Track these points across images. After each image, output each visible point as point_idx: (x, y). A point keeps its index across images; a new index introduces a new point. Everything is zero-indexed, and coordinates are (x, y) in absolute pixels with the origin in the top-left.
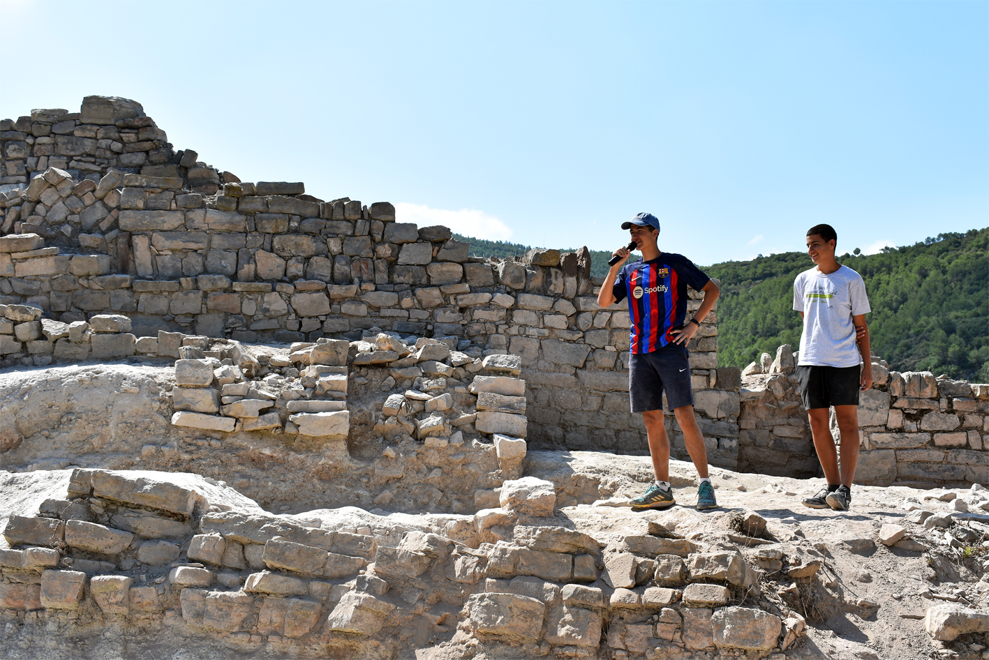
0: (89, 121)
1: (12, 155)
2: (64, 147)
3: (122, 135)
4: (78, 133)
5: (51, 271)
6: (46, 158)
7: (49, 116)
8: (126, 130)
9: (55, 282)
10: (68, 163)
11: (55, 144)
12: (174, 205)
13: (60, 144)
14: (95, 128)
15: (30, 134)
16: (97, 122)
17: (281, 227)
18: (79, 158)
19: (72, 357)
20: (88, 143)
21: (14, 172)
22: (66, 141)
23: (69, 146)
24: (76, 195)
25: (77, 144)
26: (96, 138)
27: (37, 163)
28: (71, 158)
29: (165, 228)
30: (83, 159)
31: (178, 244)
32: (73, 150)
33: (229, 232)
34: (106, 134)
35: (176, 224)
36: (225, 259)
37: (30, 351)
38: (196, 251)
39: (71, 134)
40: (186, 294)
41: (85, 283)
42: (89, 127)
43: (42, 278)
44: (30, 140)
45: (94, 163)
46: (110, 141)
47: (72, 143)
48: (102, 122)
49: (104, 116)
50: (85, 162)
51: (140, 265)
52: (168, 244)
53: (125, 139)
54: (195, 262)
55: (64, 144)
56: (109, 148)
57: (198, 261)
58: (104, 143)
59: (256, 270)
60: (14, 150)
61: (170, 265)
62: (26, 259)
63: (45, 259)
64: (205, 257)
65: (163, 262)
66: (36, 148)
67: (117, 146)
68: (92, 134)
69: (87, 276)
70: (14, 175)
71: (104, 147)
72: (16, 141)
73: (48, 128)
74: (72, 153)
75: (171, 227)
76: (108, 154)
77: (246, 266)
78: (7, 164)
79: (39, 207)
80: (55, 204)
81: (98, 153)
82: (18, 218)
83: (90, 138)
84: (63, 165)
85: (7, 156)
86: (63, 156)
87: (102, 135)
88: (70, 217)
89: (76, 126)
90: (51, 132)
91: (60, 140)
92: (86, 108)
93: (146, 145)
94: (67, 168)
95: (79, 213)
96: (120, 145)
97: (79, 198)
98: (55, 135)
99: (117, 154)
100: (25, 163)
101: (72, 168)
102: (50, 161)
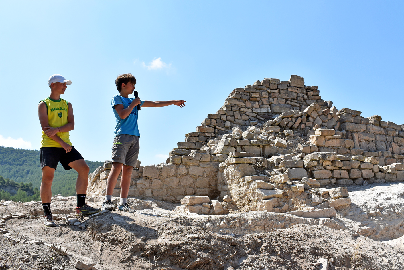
0: (294, 85)
1: (264, 96)
2: (284, 95)
3: (308, 92)
4: (290, 90)
5: (339, 145)
6: (277, 99)
7: (276, 82)
8: (309, 91)
9: (339, 150)
10: (286, 102)
11: (280, 93)
12: (362, 122)
13: (282, 94)
14: (297, 88)
15: (269, 88)
16: (297, 86)
17: (394, 134)
18: (291, 100)
19: (391, 180)
20: (294, 94)
21: (266, 103)
22: (285, 92)
23: (287, 95)
25: (290, 94)
26: (297, 93)
27: (273, 100)
28: (287, 100)
29: (361, 131)
30: (293, 101)
31: (367, 138)
32: (288, 96)
33: (380, 134)
34: (302, 91)
35: (364, 130)
36: (383, 145)
37: (377, 177)
38: (372, 141)
39: (287, 90)
40: (380, 158)
41: (348, 151)
42: (294, 88)
43: (335, 148)
44: (269, 91)
45: (296, 103)
46: (303, 94)
47: (288, 93)
48: (299, 86)
49: (298, 84)
50: (293, 102)
51: (356, 145)
52: (364, 137)
53: (309, 94)
54: (372, 145)
55: (284, 93)
56: (303, 97)
57: (374, 145)
58: (300, 95)
59: (392, 150)
60: (265, 94)
61: (365, 146)
62: (329, 139)
63: (336, 140)
64: (375, 143)
65: (362, 144)
66: (272, 94)
68: (296, 91)
69: (349, 148)
70: (265, 105)
71: (301, 96)
72: (264, 90)
73: (276, 86)
74: (288, 98)
75: (363, 131)
76: (302, 100)
77: (390, 148)
78: (263, 100)
79: (310, 118)
80: (317, 117)
81: (298, 99)
82: (301, 122)
83: (294, 92)
84: (284, 103)
85: (262, 96)
86: (283, 98)
87: (300, 92)
88: (323, 124)
89: (288, 87)
90: (277, 88)
91: (282, 92)
92: (293, 80)
93: (317, 97)
94: (286, 104)
95: (326, 122)
96: (307, 96)
97: (325, 116)
98: (279, 89)
99: (305, 100)
100: (269, 100)
101: (288, 104)
102: (279, 100)
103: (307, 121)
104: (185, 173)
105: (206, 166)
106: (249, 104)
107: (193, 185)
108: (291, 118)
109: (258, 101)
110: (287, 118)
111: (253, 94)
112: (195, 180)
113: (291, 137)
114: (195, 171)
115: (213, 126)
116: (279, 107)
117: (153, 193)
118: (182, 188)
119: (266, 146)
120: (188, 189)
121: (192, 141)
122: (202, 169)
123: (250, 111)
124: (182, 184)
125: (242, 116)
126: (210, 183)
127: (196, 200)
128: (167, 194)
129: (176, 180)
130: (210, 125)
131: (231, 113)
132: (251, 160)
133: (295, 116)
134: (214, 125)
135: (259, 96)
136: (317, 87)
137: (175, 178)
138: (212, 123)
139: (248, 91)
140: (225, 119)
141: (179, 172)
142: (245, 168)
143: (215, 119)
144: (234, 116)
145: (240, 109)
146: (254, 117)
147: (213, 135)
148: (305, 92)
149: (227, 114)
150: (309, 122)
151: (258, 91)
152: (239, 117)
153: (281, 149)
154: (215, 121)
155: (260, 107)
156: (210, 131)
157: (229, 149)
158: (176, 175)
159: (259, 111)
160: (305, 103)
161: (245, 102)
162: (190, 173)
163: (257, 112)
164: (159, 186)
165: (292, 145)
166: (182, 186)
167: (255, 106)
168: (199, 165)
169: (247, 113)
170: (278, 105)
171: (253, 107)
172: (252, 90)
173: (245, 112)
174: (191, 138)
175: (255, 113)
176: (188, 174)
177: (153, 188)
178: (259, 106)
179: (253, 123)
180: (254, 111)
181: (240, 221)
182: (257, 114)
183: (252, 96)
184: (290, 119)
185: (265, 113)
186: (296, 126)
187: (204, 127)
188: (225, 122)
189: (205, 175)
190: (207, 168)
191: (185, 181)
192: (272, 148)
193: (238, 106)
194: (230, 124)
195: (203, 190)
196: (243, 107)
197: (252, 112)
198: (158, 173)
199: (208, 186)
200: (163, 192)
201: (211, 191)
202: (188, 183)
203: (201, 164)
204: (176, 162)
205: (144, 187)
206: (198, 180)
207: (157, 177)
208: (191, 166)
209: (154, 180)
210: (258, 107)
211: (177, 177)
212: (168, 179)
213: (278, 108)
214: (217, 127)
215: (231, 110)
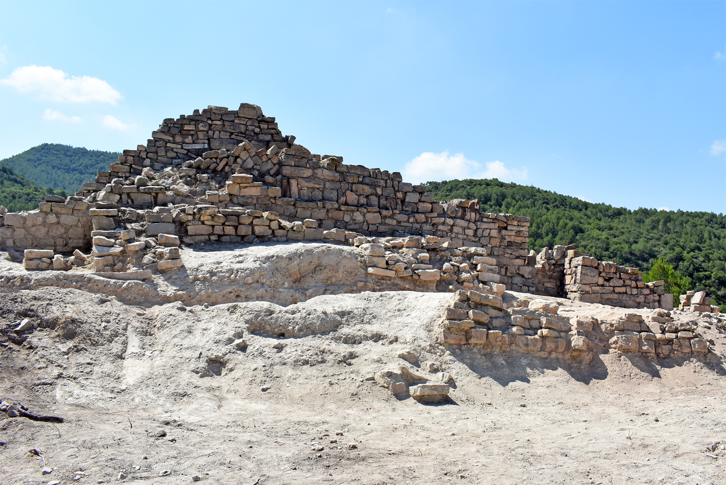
0: (243, 116)
1: (201, 128)
2: (229, 127)
3: (260, 125)
4: (236, 121)
5: (259, 194)
6: (219, 132)
7: (220, 111)
8: (263, 123)
9: (259, 200)
10: (230, 136)
11: (224, 125)
12: (308, 166)
13: (226, 126)
14: (247, 120)
15: (210, 119)
16: (247, 117)
17: (355, 180)
18: (237, 134)
19: (296, 238)
20: (242, 126)
21: (202, 138)
22: (230, 124)
23: (232, 127)
24: (258, 156)
25: (236, 127)
26: (246, 125)
27: (214, 134)
28: (232, 134)
29: (304, 176)
30: (239, 134)
31: (311, 185)
32: (234, 129)
33: (333, 181)
34: (252, 123)
35: (310, 175)
36: (332, 194)
37: (276, 234)
38: (318, 189)
39: (233, 121)
40: (320, 210)
41: (273, 201)
42: (243, 119)
43: (253, 197)
44: (210, 122)
45: (245, 137)
46: (254, 127)
47: (233, 126)
48: (250, 117)
49: (251, 114)
50: (240, 136)
51: (293, 193)
52: (306, 184)
53: (262, 127)
54: (318, 194)
55: (229, 126)
56: (253, 131)
57: (319, 194)
58: (250, 128)
59: (346, 200)
60: (202, 126)
61: (306, 195)
62: (246, 187)
63: (255, 188)
64: (323, 192)
65: (303, 192)
66: (213, 126)
67: (257, 130)
68: (245, 123)
69: (275, 198)
70: (202, 139)
71: (251, 130)
72: (202, 121)
73: (220, 117)
74: (233, 131)
75: (307, 176)
76: (252, 134)
77: (342, 198)
78: (198, 133)
79: (239, 160)
80: (247, 159)
81: (247, 133)
82: (227, 164)
83: (243, 124)
84: (228, 137)
85: (198, 129)
86: (228, 132)
87: (250, 124)
88: (255, 167)
89: (235, 117)
90: (221, 119)
91: (226, 123)
92: (242, 109)
93: (273, 131)
94: (230, 139)
95: (259, 165)
96: (259, 130)
97: (260, 157)
98: (223, 120)
99: (257, 134)
100: (208, 133)
101: (233, 139)
102: (221, 134)
103: (234, 163)
104: (54, 222)
105: (80, 215)
106: (179, 139)
107: (65, 236)
108: (216, 158)
109: (192, 135)
110: (211, 158)
111: (186, 126)
112: (67, 230)
113: (202, 182)
114: (67, 220)
115: (129, 165)
116: (219, 142)
117: (16, 243)
118: (51, 239)
119: (159, 194)
120: (58, 240)
121: (101, 181)
122: (77, 218)
123: (179, 146)
124: (51, 234)
125: (168, 153)
126: (86, 233)
127: (34, 254)
128: (33, 244)
129: (43, 230)
130: (125, 163)
131: (153, 149)
133: (220, 156)
134: (130, 163)
135: (194, 129)
136: (274, 119)
137: (42, 227)
138: (128, 160)
139: (180, 122)
140: (145, 157)
141: (47, 221)
142: (101, 221)
143: (133, 156)
144: (157, 153)
145: (166, 144)
146: (183, 154)
147: (128, 175)
148: (257, 124)
149: (148, 151)
150: (236, 165)
151: (192, 123)
152: (163, 154)
153: (178, 197)
154: (132, 158)
155: (194, 143)
156: (125, 171)
157: (111, 197)
158: (44, 223)
159: (190, 147)
160: (255, 138)
161: (173, 136)
162: (61, 223)
163: (188, 148)
164: (22, 236)
166: (50, 236)
167: (187, 140)
168: (72, 214)
169: (175, 150)
170: (218, 140)
171: (184, 142)
172: (185, 122)
173: (173, 149)
174: (100, 177)
175: (185, 149)
176: (58, 223)
177: (15, 237)
178: (193, 141)
179: (175, 162)
180: (184, 148)
182: (188, 151)
183: (185, 129)
184: (214, 160)
185: (199, 149)
186: (220, 168)
187: (117, 165)
188: (144, 159)
189: (80, 225)
190: (82, 217)
191: (54, 231)
192: (167, 196)
193: (164, 140)
194: (151, 162)
195: (76, 241)
196: (170, 143)
197: (182, 148)
198: (22, 222)
199: (83, 237)
200: (27, 242)
201: (86, 242)
202: (59, 233)
203: (75, 212)
204: (44, 210)
205: (5, 236)
206: (70, 230)
207: (21, 226)
208: (63, 214)
209: (17, 229)
210: (192, 142)
211: (44, 226)
212: (34, 229)
213: (218, 144)
214: (133, 166)
215: (155, 146)
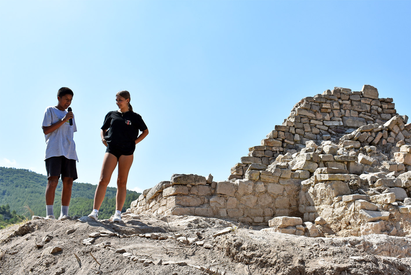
0: (367, 96)
1: (336, 107)
2: (357, 107)
3: (383, 105)
4: (363, 101)
6: (349, 111)
7: (347, 92)
8: (384, 103)
11: (352, 105)
13: (355, 105)
14: (371, 100)
15: (340, 98)
16: (371, 97)
18: (364, 113)
20: (368, 106)
21: (337, 116)
22: (358, 104)
23: (360, 107)
25: (363, 106)
26: (370, 105)
27: (345, 112)
28: (359, 113)
30: (366, 114)
32: (361, 108)
34: (376, 103)
39: (360, 101)
42: (368, 99)
44: (341, 101)
45: (370, 116)
46: (377, 107)
47: (361, 105)
48: (373, 98)
49: (371, 95)
50: (367, 115)
53: (384, 107)
55: (357, 105)
56: (377, 110)
58: (375, 107)
60: (336, 105)
66: (344, 105)
67: (380, 110)
68: (369, 103)
71: (375, 109)
72: (335, 101)
73: (348, 97)
74: (361, 110)
76: (376, 113)
78: (334, 111)
79: (392, 133)
80: (399, 133)
81: (372, 112)
82: (382, 138)
83: (368, 104)
84: (357, 115)
85: (333, 108)
86: (356, 111)
87: (374, 104)
88: (406, 140)
89: (361, 98)
90: (349, 99)
91: (354, 103)
92: (366, 90)
93: (392, 111)
94: (359, 117)
95: (409, 138)
96: (381, 109)
97: (408, 131)
98: (351, 101)
99: (379, 113)
100: (341, 111)
101: (361, 117)
102: (351, 113)
103: (388, 137)
104: (263, 190)
105: (286, 183)
106: (319, 116)
107: (272, 205)
108: (371, 132)
109: (329, 113)
110: (366, 132)
111: (323, 104)
112: (274, 199)
113: (374, 154)
114: (275, 189)
115: (281, 139)
116: (352, 120)
117: (229, 213)
118: (260, 208)
119: (351, 163)
120: (266, 210)
121: (258, 155)
122: (282, 187)
123: (321, 123)
124: (260, 203)
125: (313, 129)
126: (291, 203)
127: (289, 221)
128: (244, 214)
129: (254, 199)
130: (277, 138)
131: (300, 125)
132: (345, 177)
133: (375, 130)
134: (282, 138)
135: (330, 107)
136: (392, 100)
137: (252, 196)
138: (280, 135)
139: (319, 101)
140: (294, 132)
141: (257, 190)
142: (339, 186)
143: (283, 132)
144: (303, 129)
145: (310, 121)
146: (325, 130)
147: (281, 149)
148: (379, 104)
149: (296, 127)
150: (391, 138)
151: (328, 101)
152: (309, 130)
153: (366, 166)
154: (283, 133)
155: (331, 120)
156: (278, 145)
157: (311, 165)
158: (254, 193)
159: (330, 124)
160: (379, 116)
161: (315, 113)
162: (269, 191)
163: (328, 125)
164: (235, 205)
165: (376, 163)
166: (259, 206)
167: (326, 118)
168: (278, 183)
169: (318, 126)
170: (351, 118)
171: (324, 120)
172: (323, 101)
173: (316, 125)
174: (256, 152)
175: (326, 126)
176: (266, 192)
177: (228, 207)
178: (331, 118)
179: (326, 137)
180: (325, 124)
181: (364, 246)
182: (329, 127)
183: (323, 107)
184: (369, 133)
185: (337, 126)
186: (376, 141)
187: (272, 140)
188: (294, 135)
189: (286, 194)
190: (287, 185)
191: (263, 200)
192: (357, 165)
193: (307, 117)
194: (300, 138)
195: (282, 211)
196: (313, 119)
197: (323, 125)
198: (234, 190)
199: (288, 207)
200: (239, 212)
201: (292, 212)
202: (267, 203)
203: (280, 181)
204: (254, 178)
205: (218, 206)
206: (277, 199)
207: (232, 195)
208: (270, 182)
209: (230, 198)
210: (329, 119)
211: (254, 195)
212: (245, 198)
213: (351, 122)
214: (286, 141)
215: (301, 122)
